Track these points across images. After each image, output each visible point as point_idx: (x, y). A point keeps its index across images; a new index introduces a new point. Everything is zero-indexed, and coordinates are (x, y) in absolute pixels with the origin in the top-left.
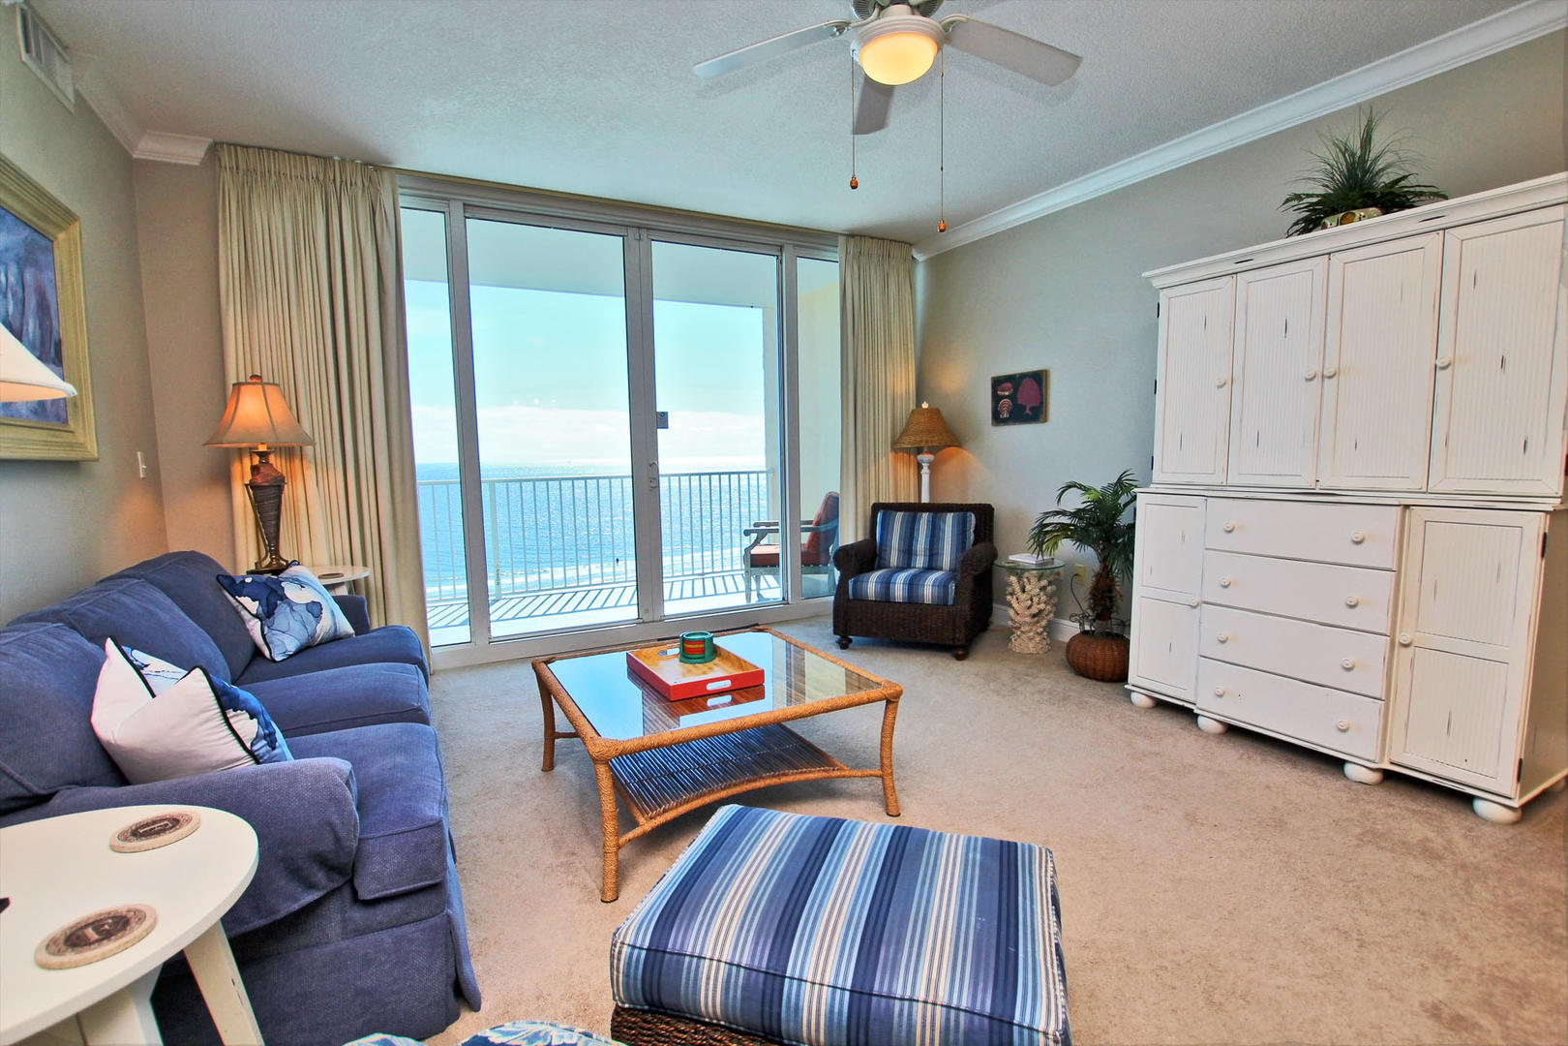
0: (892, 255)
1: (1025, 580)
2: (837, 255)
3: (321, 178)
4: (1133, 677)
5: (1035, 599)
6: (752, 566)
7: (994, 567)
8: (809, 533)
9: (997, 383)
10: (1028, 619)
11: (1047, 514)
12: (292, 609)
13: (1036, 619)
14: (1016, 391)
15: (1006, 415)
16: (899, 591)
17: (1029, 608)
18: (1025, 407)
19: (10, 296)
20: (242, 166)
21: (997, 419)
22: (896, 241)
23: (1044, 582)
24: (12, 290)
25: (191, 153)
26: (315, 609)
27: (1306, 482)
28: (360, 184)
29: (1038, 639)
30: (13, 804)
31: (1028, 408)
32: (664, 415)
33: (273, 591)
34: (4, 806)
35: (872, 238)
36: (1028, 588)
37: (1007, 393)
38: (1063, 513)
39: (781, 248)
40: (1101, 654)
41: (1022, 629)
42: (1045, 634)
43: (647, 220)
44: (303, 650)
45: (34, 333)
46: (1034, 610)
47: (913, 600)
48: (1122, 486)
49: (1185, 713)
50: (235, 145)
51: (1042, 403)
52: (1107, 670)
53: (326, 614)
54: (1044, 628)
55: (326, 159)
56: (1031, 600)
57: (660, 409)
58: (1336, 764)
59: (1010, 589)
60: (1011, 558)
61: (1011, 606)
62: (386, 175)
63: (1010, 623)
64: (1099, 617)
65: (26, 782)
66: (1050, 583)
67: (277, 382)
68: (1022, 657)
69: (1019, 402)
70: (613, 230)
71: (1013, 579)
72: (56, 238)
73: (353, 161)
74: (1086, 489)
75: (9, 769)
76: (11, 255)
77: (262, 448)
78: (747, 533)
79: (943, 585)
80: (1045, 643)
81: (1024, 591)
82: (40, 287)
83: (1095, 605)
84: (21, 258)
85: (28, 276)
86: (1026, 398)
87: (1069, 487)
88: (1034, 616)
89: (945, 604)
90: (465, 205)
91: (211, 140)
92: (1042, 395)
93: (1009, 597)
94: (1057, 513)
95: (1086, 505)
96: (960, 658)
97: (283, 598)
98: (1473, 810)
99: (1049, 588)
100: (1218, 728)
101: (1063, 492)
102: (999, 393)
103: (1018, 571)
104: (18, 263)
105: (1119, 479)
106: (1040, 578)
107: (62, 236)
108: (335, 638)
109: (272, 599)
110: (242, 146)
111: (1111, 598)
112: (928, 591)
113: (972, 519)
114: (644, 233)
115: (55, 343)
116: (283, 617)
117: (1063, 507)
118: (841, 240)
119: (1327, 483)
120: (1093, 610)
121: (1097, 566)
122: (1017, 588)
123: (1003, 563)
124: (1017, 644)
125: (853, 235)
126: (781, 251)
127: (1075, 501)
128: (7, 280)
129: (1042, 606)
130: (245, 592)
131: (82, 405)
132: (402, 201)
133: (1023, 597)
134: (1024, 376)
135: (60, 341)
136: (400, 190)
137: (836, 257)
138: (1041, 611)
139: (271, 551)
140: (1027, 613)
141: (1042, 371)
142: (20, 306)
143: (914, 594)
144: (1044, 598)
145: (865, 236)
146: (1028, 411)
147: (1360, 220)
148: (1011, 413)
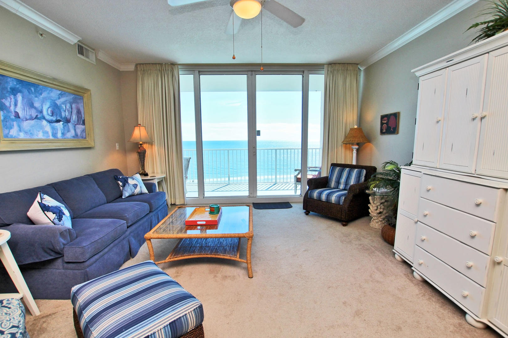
0: (348, 69)
1: (375, 199)
2: (324, 72)
3: (160, 69)
4: (395, 247)
5: (379, 207)
6: (297, 182)
8: (318, 172)
9: (383, 117)
10: (375, 215)
12: (129, 185)
13: (379, 215)
14: (388, 121)
15: (384, 131)
16: (324, 197)
17: (377, 210)
18: (391, 127)
19: (67, 111)
20: (142, 69)
21: (382, 133)
22: (350, 64)
23: (383, 201)
24: (67, 110)
25: (132, 68)
26: (135, 186)
28: (170, 70)
29: (379, 223)
30: (3, 225)
32: (259, 132)
33: (126, 180)
34: (1, 225)
35: (339, 64)
36: (376, 202)
37: (385, 122)
39: (303, 72)
41: (374, 218)
42: (383, 221)
43: (254, 68)
44: (130, 196)
45: (75, 118)
47: (328, 201)
50: (140, 64)
51: (396, 126)
53: (138, 187)
54: (383, 219)
55: (161, 64)
56: (377, 207)
57: (257, 129)
62: (176, 66)
63: (370, 215)
65: (4, 221)
66: (386, 201)
67: (145, 126)
68: (372, 229)
69: (389, 126)
70: (244, 73)
71: (371, 197)
72: (84, 96)
73: (168, 64)
75: (2, 218)
76: (68, 102)
77: (141, 143)
78: (296, 170)
79: (339, 197)
81: (374, 203)
82: (78, 108)
84: (71, 102)
85: (74, 106)
86: (391, 124)
89: (339, 204)
90: (199, 72)
91: (135, 64)
92: (396, 123)
93: (369, 205)
96: (344, 225)
97: (127, 182)
99: (386, 203)
100: (420, 278)
102: (383, 122)
104: (70, 103)
106: (382, 199)
107: (86, 95)
108: (141, 194)
109: (125, 182)
110: (142, 64)
112: (333, 198)
113: (364, 172)
114: (253, 73)
115: (83, 120)
116: (127, 187)
118: (326, 66)
119: (479, 172)
122: (372, 201)
125: (331, 64)
126: (304, 73)
128: (66, 108)
129: (382, 210)
130: (119, 180)
131: (90, 134)
132: (180, 73)
133: (374, 205)
134: (391, 115)
135: (84, 120)
136: (180, 70)
137: (323, 72)
139: (142, 169)
140: (376, 212)
141: (397, 113)
142: (70, 113)
143: (329, 199)
144: (383, 207)
145: (336, 64)
146: (392, 129)
148: (386, 130)
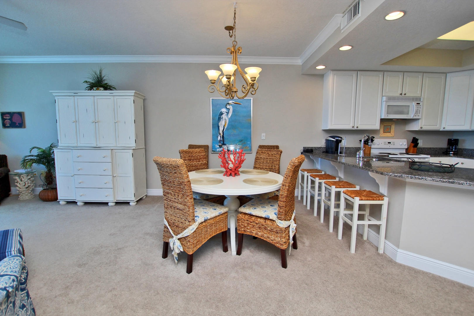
1: (22, 177)
4: (59, 197)
5: (27, 183)
7: (9, 175)
9: (3, 114)
10: (24, 190)
11: (26, 156)
13: (27, 189)
14: (11, 117)
15: (8, 125)
17: (25, 185)
21: (5, 126)
23: (29, 177)
27: (95, 145)
29: (29, 195)
31: (17, 123)
36: (23, 179)
37: (7, 118)
38: (32, 156)
40: (50, 194)
41: (23, 193)
42: (32, 193)
46: (27, 186)
48: (51, 147)
49: (74, 203)
51: (23, 122)
52: (53, 198)
54: (32, 191)
56: (25, 183)
58: (106, 204)
59: (16, 181)
60: (15, 171)
61: (17, 186)
63: (18, 192)
64: (48, 184)
66: (32, 177)
68: (24, 201)
69: (13, 121)
71: (17, 178)
74: (39, 148)
80: (32, 195)
81: (22, 181)
83: (47, 181)
86: (16, 120)
87: (34, 148)
88: (27, 188)
92: (22, 119)
93: (16, 184)
94: (30, 156)
95: (39, 153)
98: (130, 205)
99: (32, 179)
100: (82, 204)
101: (32, 149)
102: (4, 117)
103: (19, 175)
105: (51, 145)
106: (27, 176)
111: (52, 179)
117: (32, 154)
119: (99, 145)
120: (46, 182)
121: (46, 170)
122: (19, 180)
123: (12, 173)
124: (21, 198)
127: (35, 152)
129: (29, 184)
133: (22, 183)
134: (14, 113)
138: (29, 186)
140: (24, 187)
141: (21, 112)
144: (30, 182)
147: (100, 90)
148: (10, 125)
